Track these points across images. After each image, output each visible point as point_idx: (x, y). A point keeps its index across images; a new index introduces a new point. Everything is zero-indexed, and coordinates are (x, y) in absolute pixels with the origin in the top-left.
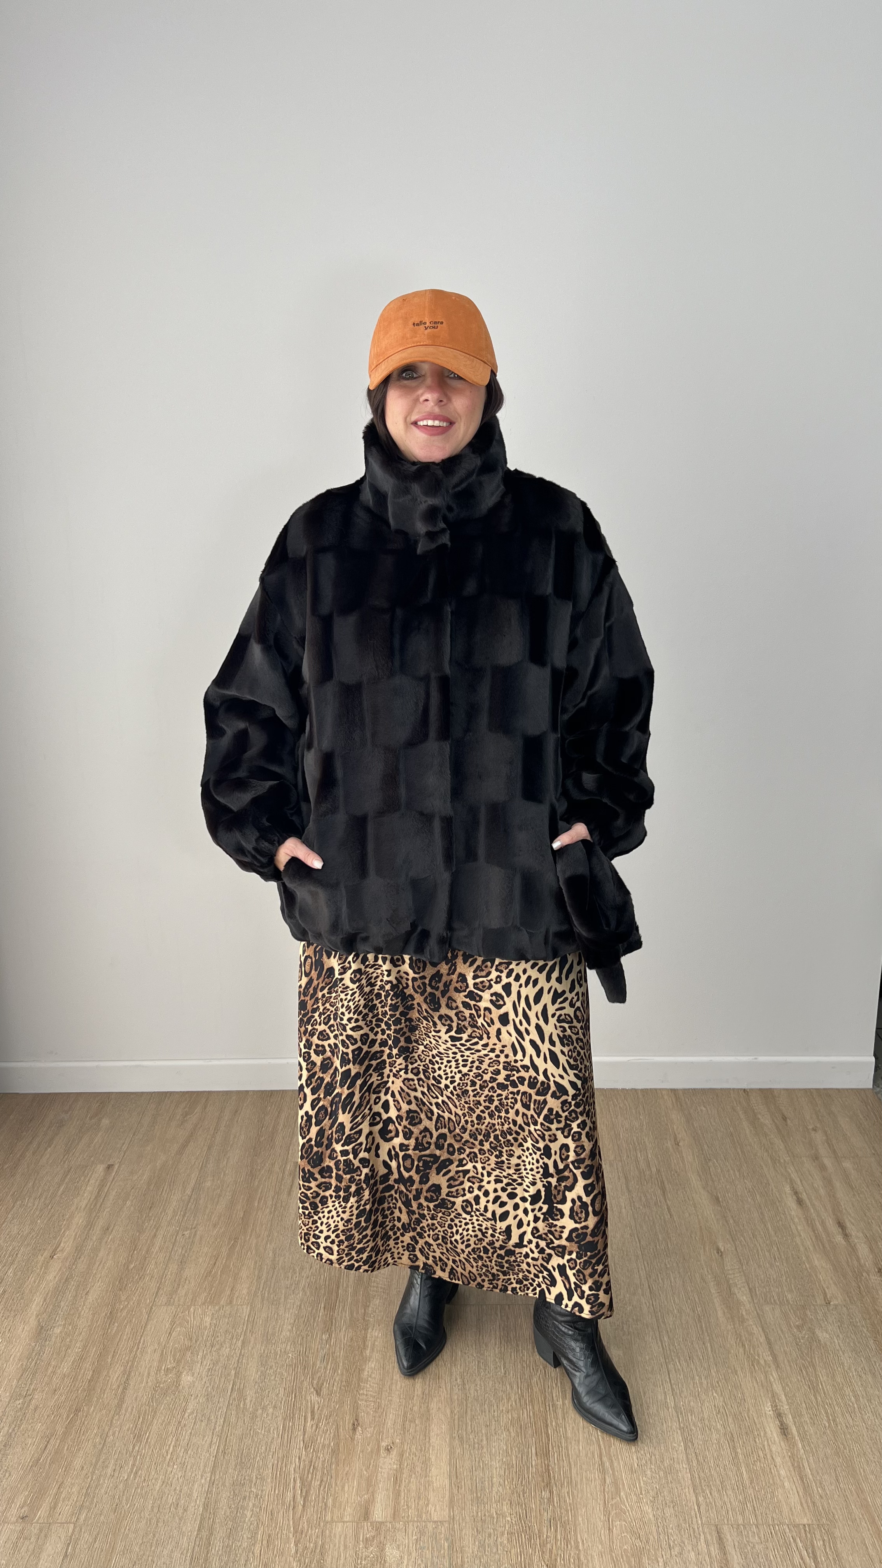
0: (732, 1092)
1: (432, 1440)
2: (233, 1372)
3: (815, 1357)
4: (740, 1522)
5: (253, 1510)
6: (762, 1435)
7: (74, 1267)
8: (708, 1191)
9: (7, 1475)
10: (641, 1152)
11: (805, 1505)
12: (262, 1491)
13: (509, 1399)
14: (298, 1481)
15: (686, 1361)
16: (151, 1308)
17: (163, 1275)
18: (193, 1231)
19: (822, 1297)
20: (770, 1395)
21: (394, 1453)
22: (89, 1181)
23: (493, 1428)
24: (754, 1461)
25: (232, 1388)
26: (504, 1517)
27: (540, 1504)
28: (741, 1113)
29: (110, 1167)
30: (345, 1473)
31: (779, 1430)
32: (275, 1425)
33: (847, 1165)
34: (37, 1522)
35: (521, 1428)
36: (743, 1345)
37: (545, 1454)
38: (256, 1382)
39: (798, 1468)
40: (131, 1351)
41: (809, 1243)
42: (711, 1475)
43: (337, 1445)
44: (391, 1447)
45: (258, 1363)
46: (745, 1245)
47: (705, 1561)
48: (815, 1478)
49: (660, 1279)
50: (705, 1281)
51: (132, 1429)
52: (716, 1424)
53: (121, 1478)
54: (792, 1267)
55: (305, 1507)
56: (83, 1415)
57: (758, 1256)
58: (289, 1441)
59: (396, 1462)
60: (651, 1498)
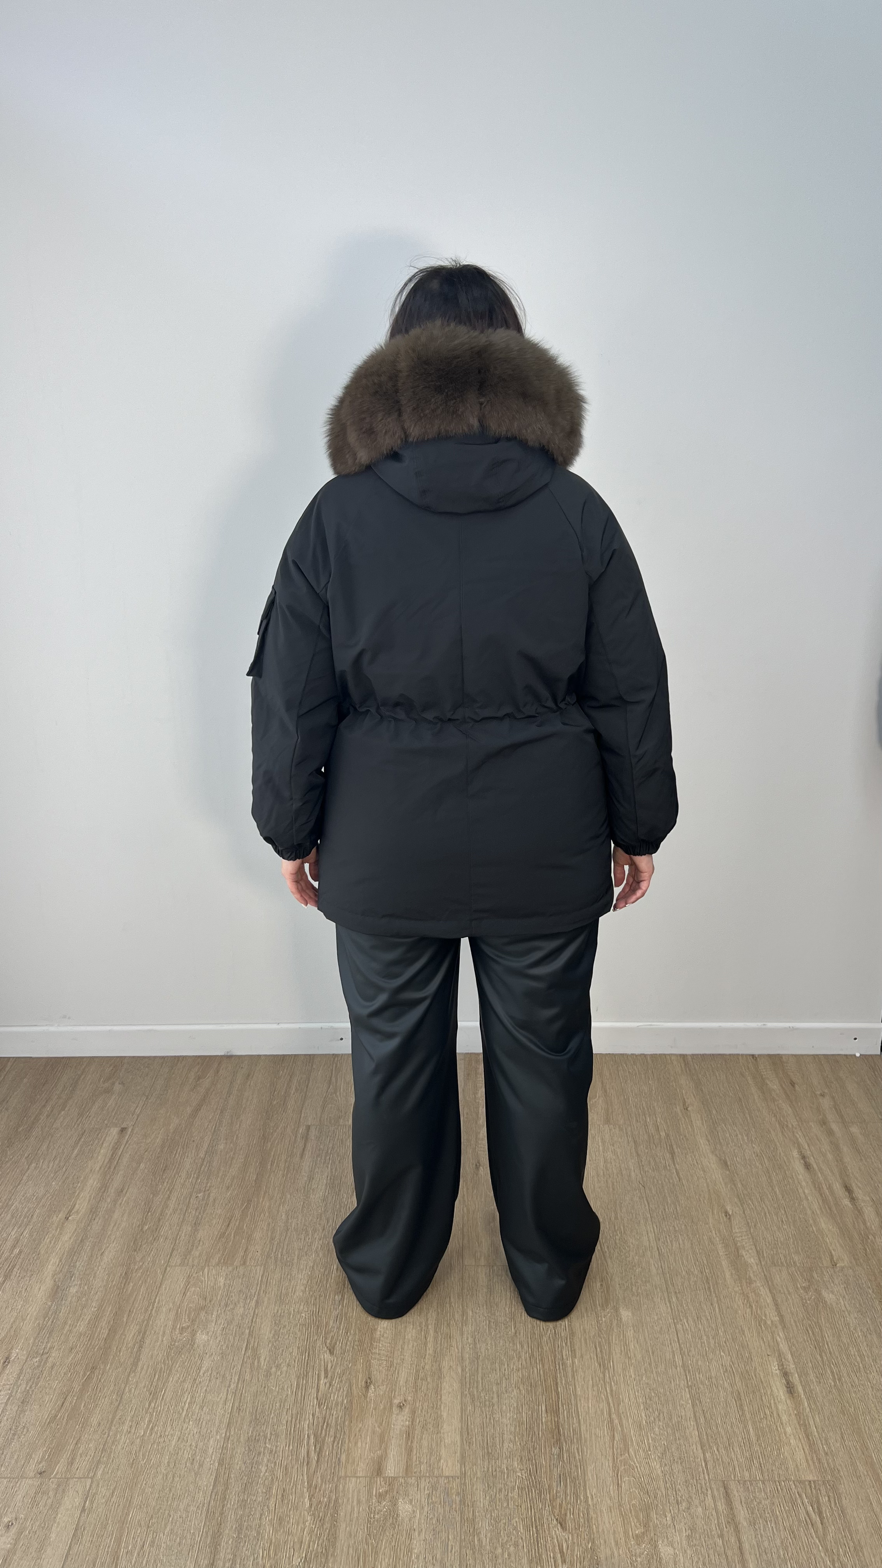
0: (740, 1058)
1: (443, 1398)
2: (247, 1331)
3: (820, 1317)
4: (747, 1477)
5: (267, 1465)
6: (769, 1393)
7: (89, 1228)
8: (716, 1155)
9: (25, 1430)
10: (650, 1116)
11: (810, 1462)
12: (277, 1447)
13: (520, 1357)
14: (312, 1437)
15: (694, 1320)
16: (166, 1269)
17: (177, 1237)
18: (207, 1192)
19: (828, 1259)
20: (777, 1355)
21: (406, 1410)
22: (102, 1144)
23: (504, 1386)
24: (761, 1419)
25: (246, 1347)
26: (514, 1471)
27: (550, 1460)
28: (749, 1078)
29: (123, 1130)
30: (358, 1430)
31: (785, 1389)
32: (290, 1384)
33: (855, 1130)
34: (55, 1477)
35: (531, 1385)
36: (751, 1306)
37: (554, 1411)
38: (270, 1341)
39: (804, 1425)
40: (146, 1310)
41: (816, 1207)
42: (719, 1433)
43: (351, 1402)
44: (404, 1405)
45: (272, 1322)
46: (753, 1209)
47: (712, 1515)
48: (820, 1436)
49: (669, 1241)
50: (713, 1243)
51: (148, 1387)
52: (723, 1383)
53: (138, 1434)
54: (799, 1230)
55: (319, 1463)
56: (99, 1372)
57: (766, 1218)
58: (303, 1398)
59: (408, 1419)
60: (659, 1454)
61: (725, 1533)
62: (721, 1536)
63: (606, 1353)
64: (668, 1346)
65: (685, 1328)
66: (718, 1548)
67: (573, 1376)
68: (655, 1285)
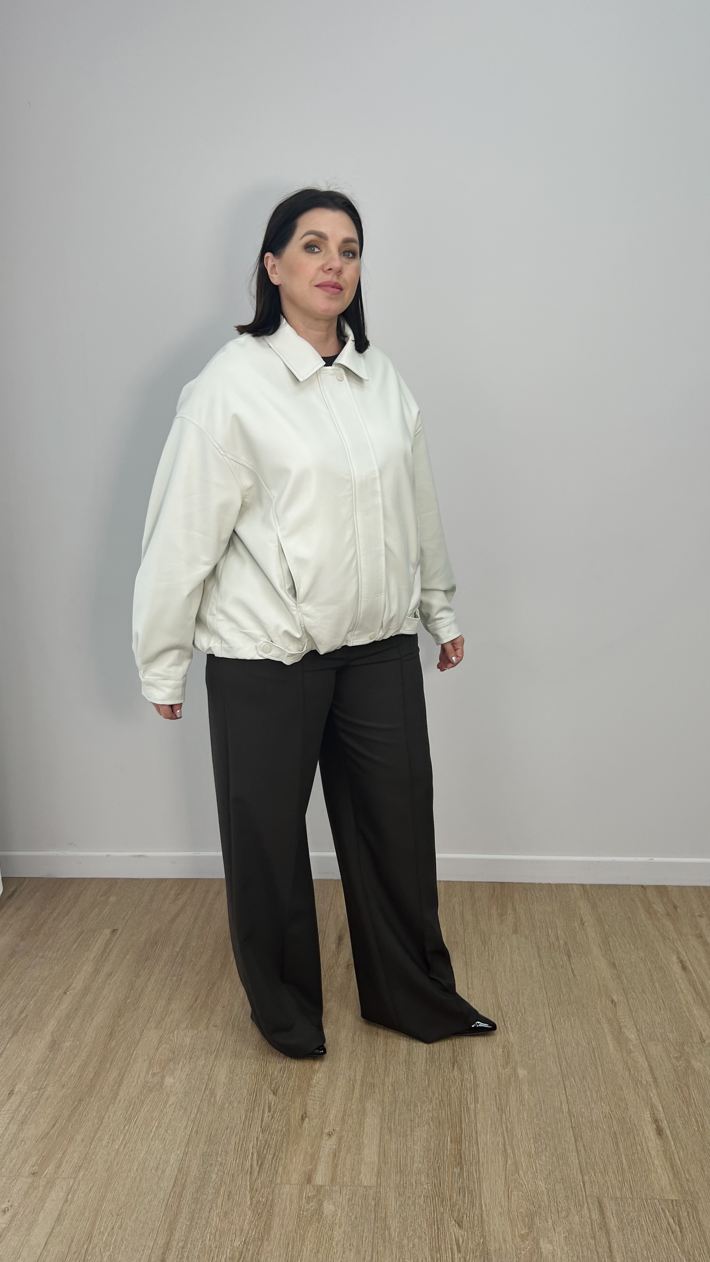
0: (631, 887)
1: (366, 1129)
2: (207, 1077)
3: (689, 1080)
4: (618, 1194)
5: (218, 1174)
6: (641, 1134)
8: (606, 958)
9: (23, 1143)
10: (551, 929)
11: (673, 1186)
12: (226, 1160)
13: (431, 1102)
14: (255, 1155)
15: (580, 1079)
16: (143, 1031)
17: (153, 1008)
18: (180, 977)
19: (698, 1037)
20: (649, 1106)
21: (334, 1138)
22: (97, 940)
23: (417, 1122)
24: (633, 1153)
25: (205, 1088)
26: (422, 1184)
27: (452, 1177)
28: (638, 903)
29: (114, 931)
30: (293, 1150)
31: (655, 1132)
32: (239, 1114)
34: (45, 1177)
35: (439, 1123)
36: (629, 1070)
37: (458, 1141)
38: (225, 1084)
39: (670, 1159)
40: (126, 1060)
41: (690, 999)
42: (596, 1162)
43: (288, 1130)
44: (332, 1133)
45: (227, 1072)
46: (635, 998)
47: (587, 1222)
48: (683, 1167)
49: (562, 1021)
50: (599, 1023)
51: (124, 1114)
52: (603, 1125)
53: (113, 1148)
54: (674, 1015)
55: (260, 1173)
56: (85, 1103)
57: (646, 1006)
58: (249, 1126)
59: (335, 1144)
60: (545, 1176)
61: (597, 1237)
62: (594, 1238)
63: (504, 1100)
64: (557, 1097)
65: (572, 1085)
66: (591, 1247)
67: (475, 1117)
68: (549, 1053)
